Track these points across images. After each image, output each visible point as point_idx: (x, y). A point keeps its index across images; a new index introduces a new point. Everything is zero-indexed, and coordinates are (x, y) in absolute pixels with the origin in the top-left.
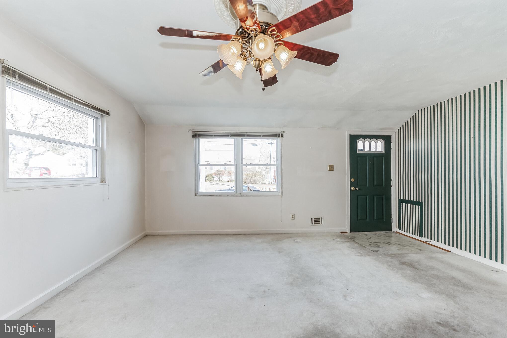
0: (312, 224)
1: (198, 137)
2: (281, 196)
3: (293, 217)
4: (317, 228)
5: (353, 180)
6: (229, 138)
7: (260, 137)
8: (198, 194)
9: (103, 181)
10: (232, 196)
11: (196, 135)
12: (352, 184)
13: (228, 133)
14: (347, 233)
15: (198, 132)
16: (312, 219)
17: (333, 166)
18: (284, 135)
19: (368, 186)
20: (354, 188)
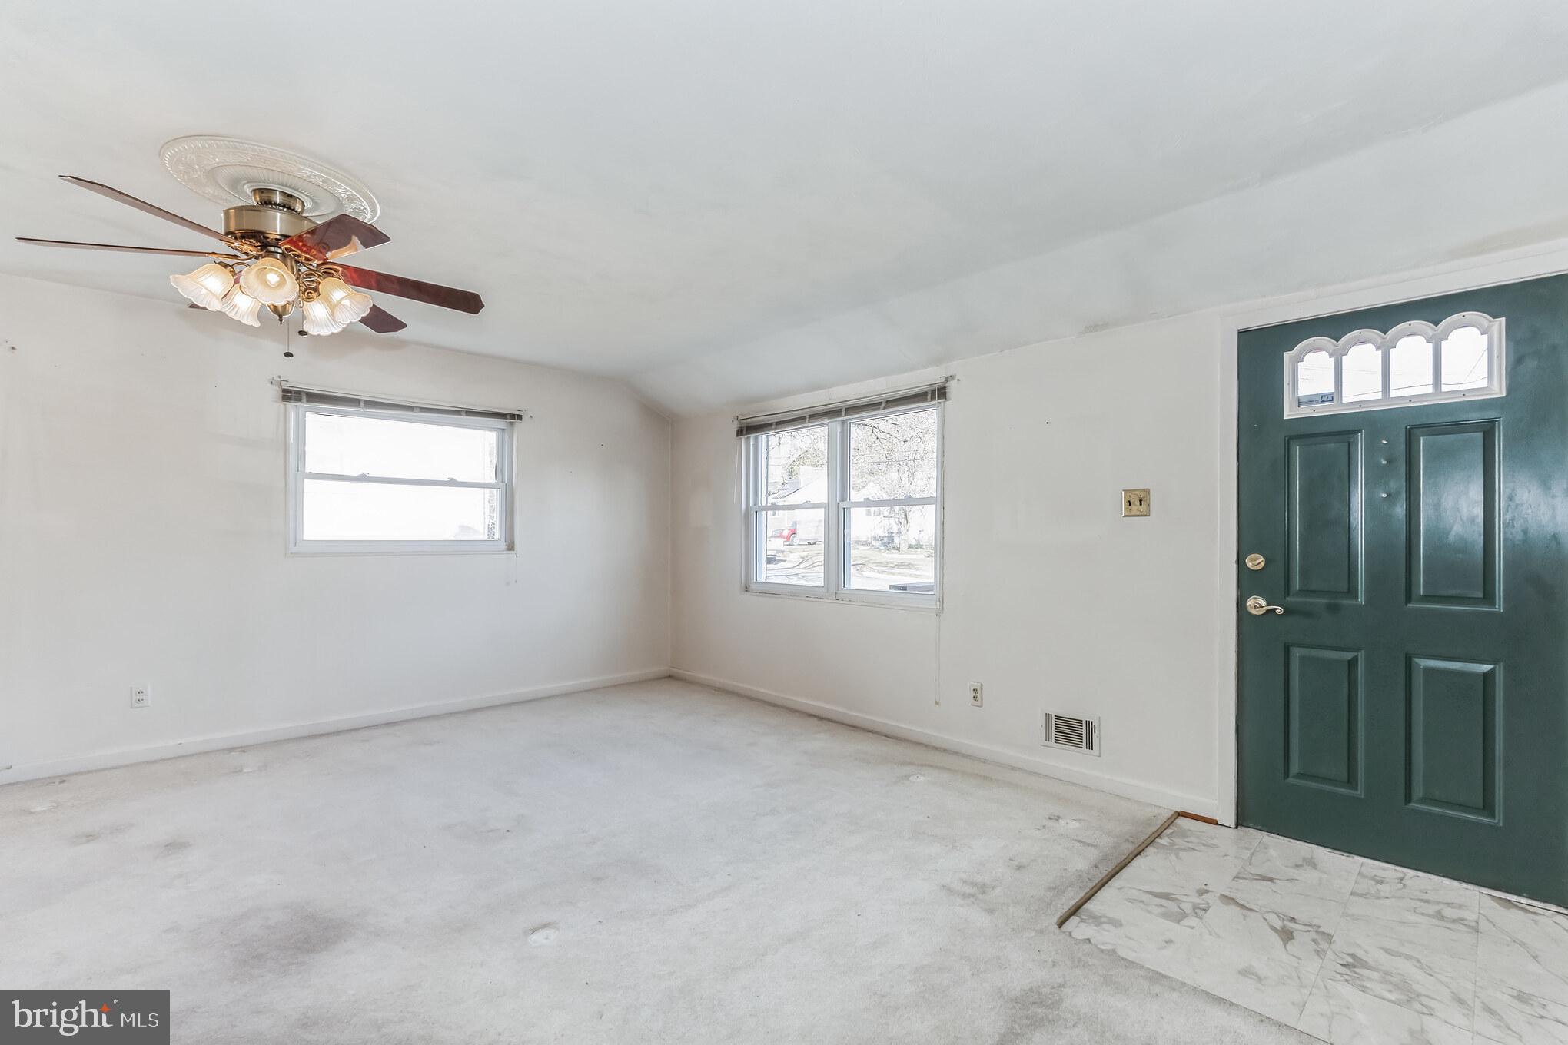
0: (1048, 738)
1: (746, 434)
2: (940, 612)
3: (977, 694)
4: (1066, 760)
5: (1256, 562)
6: (806, 425)
7: (878, 409)
8: (753, 587)
9: (511, 547)
10: (817, 599)
11: (749, 428)
12: (1247, 583)
13: (805, 411)
14: (1214, 822)
15: (748, 420)
16: (1048, 716)
17: (1147, 491)
18: (953, 388)
19: (1361, 598)
20: (1257, 604)
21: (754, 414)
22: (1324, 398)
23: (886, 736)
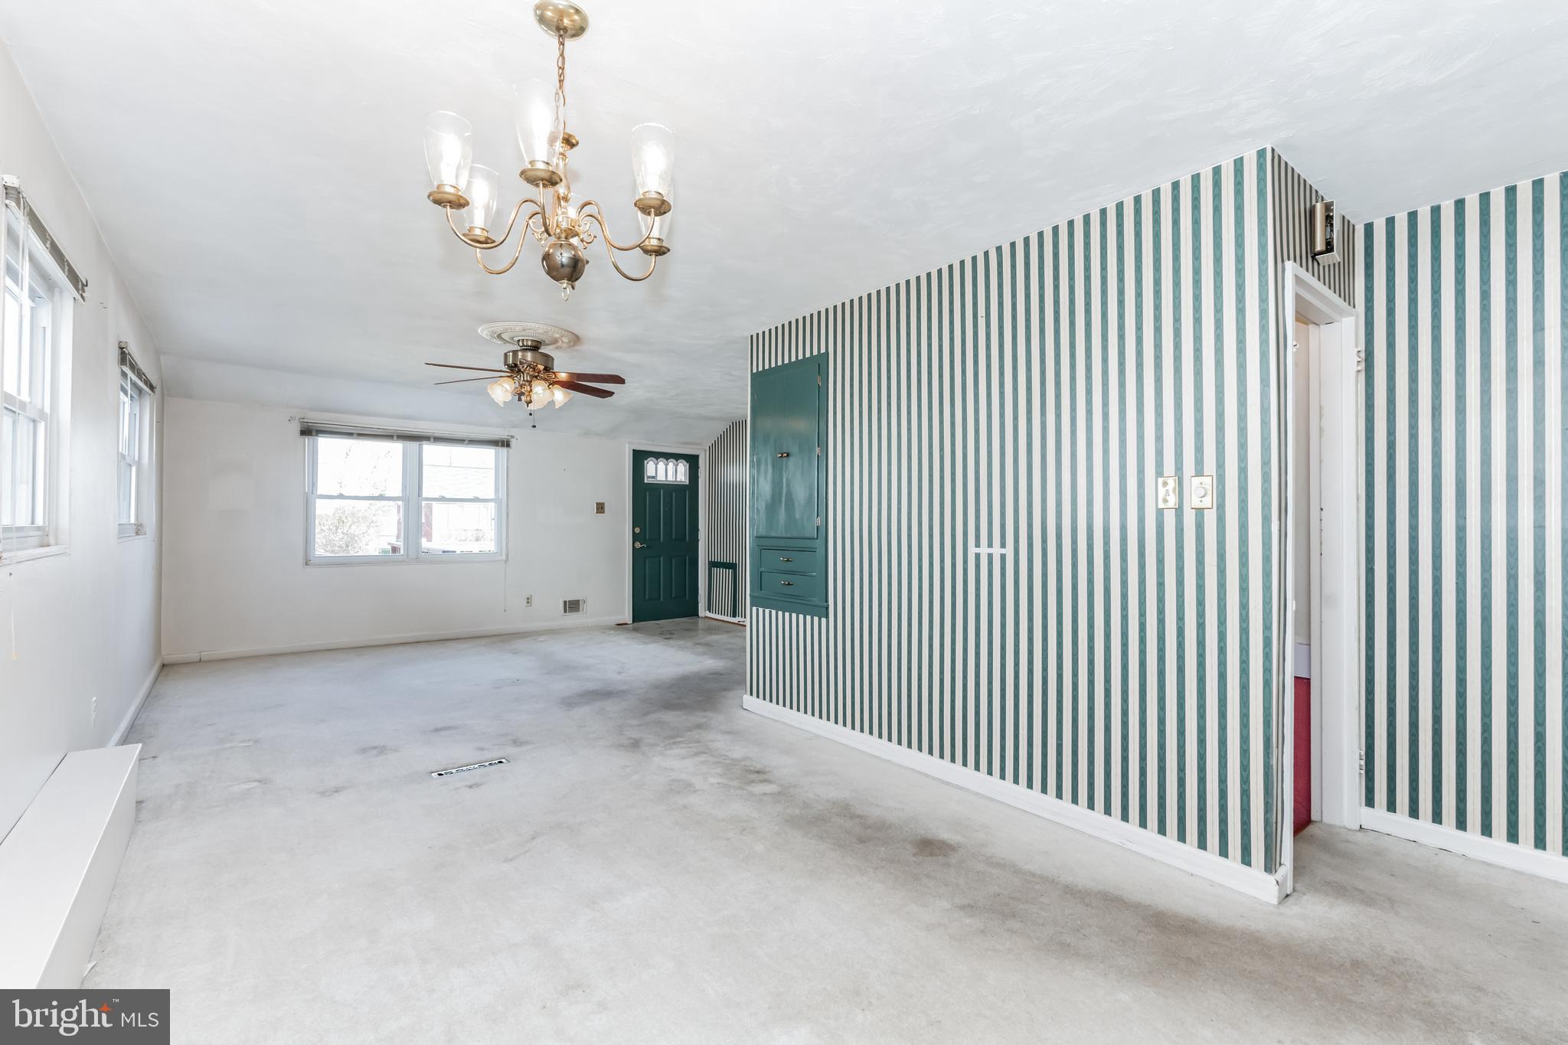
0: (565, 611)
1: (315, 436)
2: (505, 561)
3: (529, 600)
4: (573, 619)
5: (637, 530)
8: (312, 561)
9: (139, 530)
10: (394, 563)
11: (307, 431)
12: (636, 538)
14: (626, 624)
15: (317, 425)
16: (565, 602)
17: (603, 504)
18: (513, 442)
19: (662, 540)
20: (638, 545)
21: (315, 418)
22: (653, 477)
23: (471, 638)
